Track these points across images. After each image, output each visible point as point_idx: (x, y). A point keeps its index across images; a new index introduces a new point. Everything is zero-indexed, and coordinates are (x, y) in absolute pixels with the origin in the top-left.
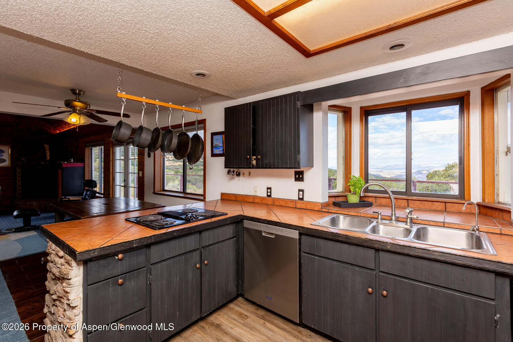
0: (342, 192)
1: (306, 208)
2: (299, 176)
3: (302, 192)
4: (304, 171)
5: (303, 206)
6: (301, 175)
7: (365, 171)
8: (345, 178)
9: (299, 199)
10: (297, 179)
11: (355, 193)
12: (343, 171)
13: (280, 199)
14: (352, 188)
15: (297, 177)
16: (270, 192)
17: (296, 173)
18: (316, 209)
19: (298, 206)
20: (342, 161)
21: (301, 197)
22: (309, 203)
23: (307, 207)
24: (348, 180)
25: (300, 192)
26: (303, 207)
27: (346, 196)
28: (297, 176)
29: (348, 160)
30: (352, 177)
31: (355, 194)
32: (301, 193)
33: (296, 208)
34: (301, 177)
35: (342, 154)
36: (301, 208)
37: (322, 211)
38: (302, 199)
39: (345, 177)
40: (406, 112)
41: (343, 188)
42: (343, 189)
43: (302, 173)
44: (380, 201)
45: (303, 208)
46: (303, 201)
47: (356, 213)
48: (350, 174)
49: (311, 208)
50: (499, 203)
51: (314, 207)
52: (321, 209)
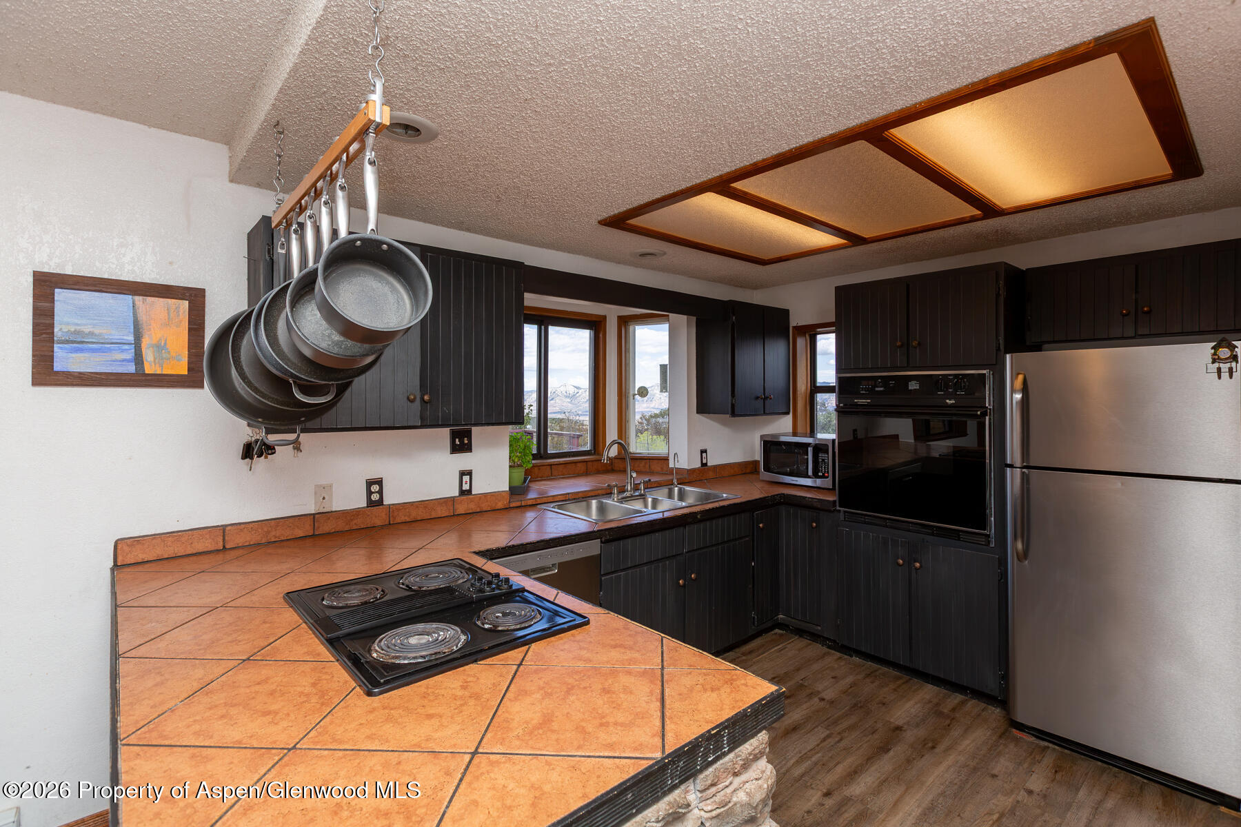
1: (478, 510)
2: (461, 441)
3: (468, 477)
5: (473, 507)
6: (466, 439)
9: (462, 493)
10: (455, 449)
13: (412, 504)
15: (456, 443)
16: (381, 492)
17: (454, 435)
18: (500, 505)
19: (461, 509)
21: (466, 487)
22: (485, 496)
23: (480, 507)
25: (463, 477)
26: (472, 509)
28: (457, 440)
32: (466, 479)
33: (454, 515)
34: (466, 442)
36: (468, 512)
37: (511, 506)
38: (469, 492)
43: (467, 434)
45: (471, 511)
46: (470, 497)
49: (489, 506)
50: (631, 453)
51: (496, 503)
52: (510, 502)
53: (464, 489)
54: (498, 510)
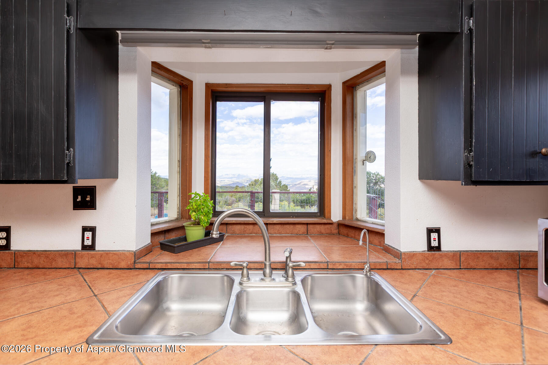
0: (177, 220)
1: (99, 266)
2: (84, 198)
3: (91, 233)
4: (95, 187)
5: (94, 262)
6: (89, 196)
7: (212, 183)
8: (182, 197)
9: (84, 247)
10: (77, 206)
11: (197, 223)
12: (178, 185)
13: (34, 252)
14: (193, 215)
15: (79, 199)
16: (7, 238)
17: (77, 191)
18: (123, 265)
19: (82, 263)
20: (176, 168)
21: (88, 243)
22: (107, 254)
23: (101, 264)
24: (186, 199)
25: (85, 233)
27: (183, 228)
28: (79, 197)
29: (187, 166)
30: (193, 196)
31: (199, 224)
32: (88, 234)
33: (75, 268)
34: (88, 199)
35: (177, 156)
36: (89, 267)
37: (137, 267)
38: (92, 247)
39: (182, 193)
40: (264, 102)
41: (178, 212)
42: (178, 215)
43: (91, 191)
44: (233, 229)
45: (92, 267)
46: (92, 252)
47: (202, 264)
48: (190, 190)
49: (111, 264)
50: (357, 220)
51: (119, 263)
52: (135, 262)
53: (86, 244)
54: (121, 269)
